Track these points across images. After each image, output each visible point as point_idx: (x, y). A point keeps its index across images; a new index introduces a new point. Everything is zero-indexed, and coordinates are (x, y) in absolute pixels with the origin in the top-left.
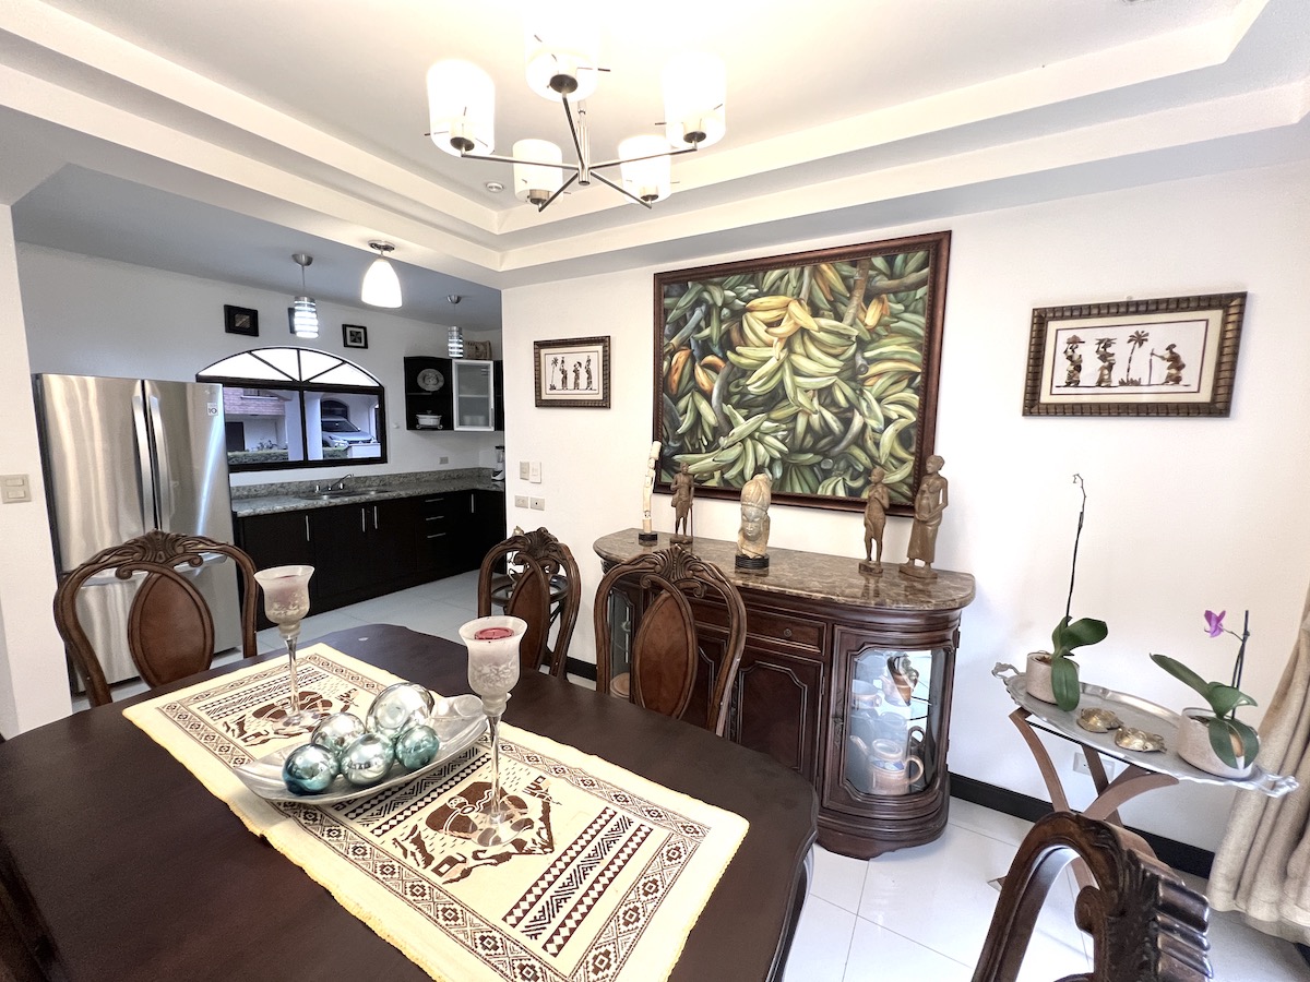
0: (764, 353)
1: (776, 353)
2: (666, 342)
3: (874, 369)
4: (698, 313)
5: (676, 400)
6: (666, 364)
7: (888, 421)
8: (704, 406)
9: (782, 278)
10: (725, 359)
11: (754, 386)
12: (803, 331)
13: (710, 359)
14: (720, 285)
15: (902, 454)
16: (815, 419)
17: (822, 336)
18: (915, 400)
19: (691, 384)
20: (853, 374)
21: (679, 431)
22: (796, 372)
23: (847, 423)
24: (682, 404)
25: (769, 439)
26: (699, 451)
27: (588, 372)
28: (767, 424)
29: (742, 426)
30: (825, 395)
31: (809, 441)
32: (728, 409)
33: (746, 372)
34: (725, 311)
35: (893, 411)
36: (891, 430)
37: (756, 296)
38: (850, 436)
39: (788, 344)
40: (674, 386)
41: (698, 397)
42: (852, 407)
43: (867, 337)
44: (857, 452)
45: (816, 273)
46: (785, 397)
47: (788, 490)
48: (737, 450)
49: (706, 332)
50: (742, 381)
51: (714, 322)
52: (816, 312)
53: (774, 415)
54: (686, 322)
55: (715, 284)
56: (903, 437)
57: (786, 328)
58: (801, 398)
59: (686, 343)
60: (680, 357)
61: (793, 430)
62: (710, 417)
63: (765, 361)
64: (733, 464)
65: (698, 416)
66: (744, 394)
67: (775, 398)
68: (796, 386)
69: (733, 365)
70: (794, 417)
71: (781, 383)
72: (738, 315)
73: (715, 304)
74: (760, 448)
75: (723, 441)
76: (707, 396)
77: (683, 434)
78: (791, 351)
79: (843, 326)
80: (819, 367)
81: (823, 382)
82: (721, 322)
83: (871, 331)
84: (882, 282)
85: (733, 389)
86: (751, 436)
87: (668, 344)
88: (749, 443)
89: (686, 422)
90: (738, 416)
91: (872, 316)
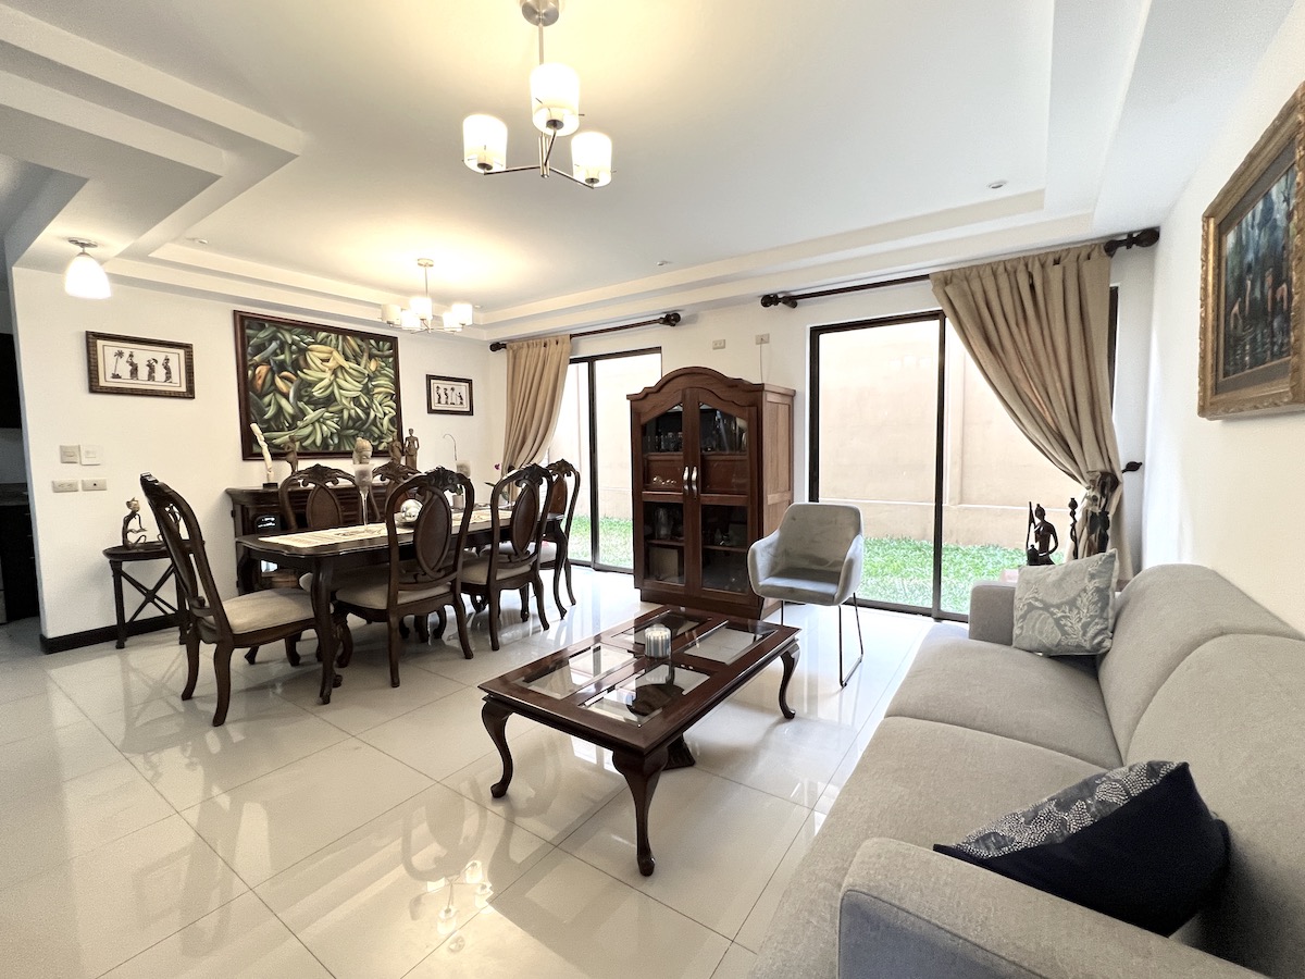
0: (321, 375)
1: (328, 377)
2: (249, 358)
3: (377, 390)
4: (274, 345)
5: (262, 396)
6: (250, 372)
7: (385, 414)
8: (284, 402)
9: (327, 337)
10: (297, 375)
11: (317, 392)
12: (342, 367)
13: (285, 373)
14: (290, 331)
15: (393, 429)
16: (353, 411)
17: (351, 371)
18: (394, 405)
19: (273, 388)
20: (367, 391)
21: (266, 417)
22: (340, 387)
23: (368, 415)
24: (267, 399)
25: (328, 422)
26: (282, 430)
27: (167, 368)
28: (327, 414)
29: (311, 415)
30: (356, 400)
31: (351, 423)
32: (301, 404)
33: (311, 384)
34: (294, 347)
35: (387, 410)
36: (387, 418)
37: (313, 343)
38: (370, 421)
39: (334, 372)
40: (259, 387)
41: (279, 396)
42: (369, 407)
43: (372, 375)
44: (374, 428)
45: (344, 340)
46: (336, 400)
47: (342, 449)
48: (310, 429)
49: (282, 357)
50: (309, 389)
51: (287, 352)
52: (347, 359)
53: (331, 409)
54: (265, 348)
55: (286, 330)
56: (391, 421)
57: (331, 364)
58: (344, 401)
59: (266, 361)
60: (262, 370)
61: (341, 418)
62: (288, 408)
63: (322, 380)
64: (308, 437)
65: (280, 409)
66: (311, 396)
67: (329, 401)
68: (341, 395)
69: (302, 380)
70: (341, 411)
71: (333, 392)
72: (303, 351)
73: (287, 342)
74: (324, 427)
75: (300, 424)
76: (286, 396)
77: (269, 420)
78: (336, 377)
79: (361, 368)
80: (352, 387)
81: (355, 394)
82: (292, 353)
83: (374, 372)
84: (376, 352)
85: (303, 393)
86: (318, 421)
87: (251, 360)
88: (317, 425)
89: (271, 412)
90: (308, 409)
91: (373, 366)
